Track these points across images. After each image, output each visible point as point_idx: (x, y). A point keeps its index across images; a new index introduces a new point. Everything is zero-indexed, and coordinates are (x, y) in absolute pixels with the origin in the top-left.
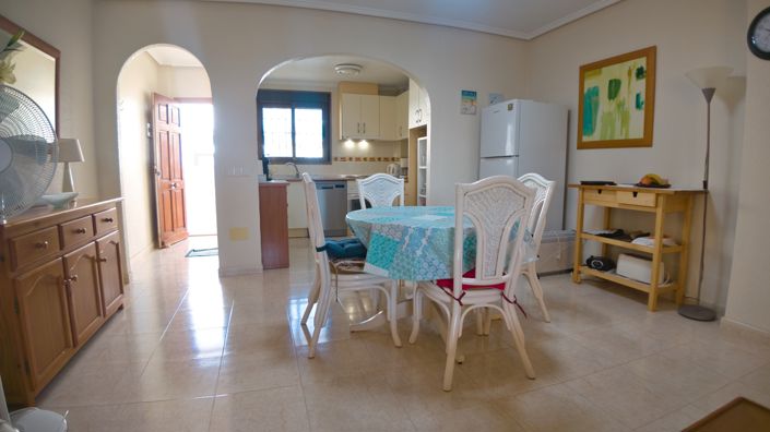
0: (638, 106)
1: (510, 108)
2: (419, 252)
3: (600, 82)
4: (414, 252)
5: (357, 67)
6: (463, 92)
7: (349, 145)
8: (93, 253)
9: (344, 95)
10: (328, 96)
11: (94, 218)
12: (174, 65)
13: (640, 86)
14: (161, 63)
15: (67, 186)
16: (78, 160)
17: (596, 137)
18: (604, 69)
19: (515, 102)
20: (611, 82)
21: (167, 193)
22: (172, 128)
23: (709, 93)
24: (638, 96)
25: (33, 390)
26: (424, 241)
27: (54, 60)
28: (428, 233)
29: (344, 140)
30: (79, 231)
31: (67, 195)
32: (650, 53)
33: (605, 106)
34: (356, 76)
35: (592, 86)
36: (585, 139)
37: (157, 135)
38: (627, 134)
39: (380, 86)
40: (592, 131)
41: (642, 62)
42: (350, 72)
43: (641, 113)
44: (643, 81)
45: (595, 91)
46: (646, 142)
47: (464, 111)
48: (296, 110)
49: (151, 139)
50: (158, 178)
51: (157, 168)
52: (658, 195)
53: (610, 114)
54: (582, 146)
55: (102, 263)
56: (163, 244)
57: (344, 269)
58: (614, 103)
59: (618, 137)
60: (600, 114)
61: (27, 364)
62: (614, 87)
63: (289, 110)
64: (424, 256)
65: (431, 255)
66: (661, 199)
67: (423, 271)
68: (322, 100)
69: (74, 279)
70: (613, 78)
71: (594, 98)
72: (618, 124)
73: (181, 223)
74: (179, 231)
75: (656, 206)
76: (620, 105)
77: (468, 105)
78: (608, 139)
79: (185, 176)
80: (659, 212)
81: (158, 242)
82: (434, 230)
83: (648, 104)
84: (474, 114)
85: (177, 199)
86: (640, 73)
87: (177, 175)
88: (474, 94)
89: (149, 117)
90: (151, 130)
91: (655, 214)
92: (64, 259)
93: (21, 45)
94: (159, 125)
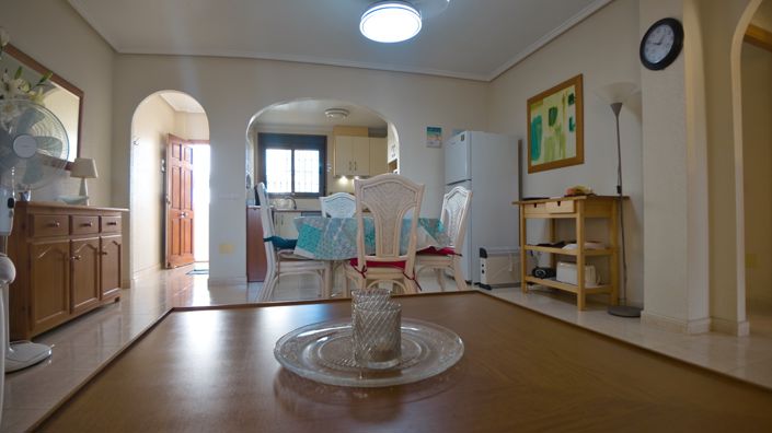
0: (571, 129)
1: (463, 138)
2: (335, 238)
3: (541, 112)
4: (332, 237)
5: (344, 112)
6: (429, 129)
7: (343, 181)
8: (96, 245)
9: (338, 138)
10: (324, 139)
11: (100, 219)
12: (188, 111)
13: (571, 111)
14: (177, 109)
15: (82, 192)
16: (94, 177)
17: (541, 161)
18: (545, 100)
19: (465, 133)
20: (550, 110)
21: (176, 221)
22: (185, 165)
23: (617, 108)
24: (571, 120)
25: (31, 329)
26: (340, 229)
27: (78, 98)
28: (343, 222)
29: (338, 177)
30: (86, 225)
31: (81, 197)
32: (578, 81)
33: (547, 132)
34: (344, 120)
35: (536, 116)
36: (534, 163)
37: (170, 170)
38: (564, 155)
39: (369, 129)
40: (538, 155)
41: (571, 90)
42: (338, 116)
43: (573, 135)
44: (574, 106)
45: (539, 120)
46: (578, 160)
47: (430, 145)
48: (296, 151)
49: (164, 173)
50: (168, 207)
51: (169, 197)
52: (575, 201)
53: (550, 138)
54: (532, 170)
55: (104, 256)
56: (169, 265)
57: (284, 256)
58: (553, 129)
59: (558, 158)
60: (543, 140)
61: (30, 308)
62: (553, 112)
63: (290, 151)
64: (339, 241)
65: (344, 240)
66: (578, 204)
67: (338, 252)
68: (318, 142)
69: (77, 258)
70: (551, 107)
71: (538, 126)
72: (557, 147)
73: (188, 249)
74: (186, 256)
75: (575, 212)
76: (558, 130)
77: (433, 140)
78: (550, 161)
79: (195, 207)
80: (578, 216)
81: (164, 263)
82: (347, 220)
83: (578, 126)
84: (440, 147)
85: (185, 227)
86: (571, 99)
87: (188, 206)
88: (439, 130)
89: (164, 155)
90: (165, 165)
91: (574, 219)
92: (71, 243)
93: (55, 87)
94: (173, 161)
